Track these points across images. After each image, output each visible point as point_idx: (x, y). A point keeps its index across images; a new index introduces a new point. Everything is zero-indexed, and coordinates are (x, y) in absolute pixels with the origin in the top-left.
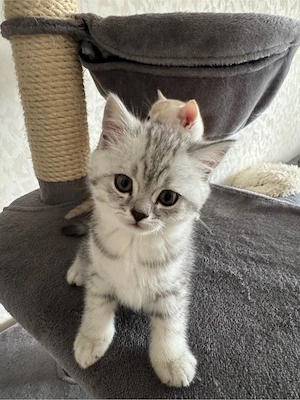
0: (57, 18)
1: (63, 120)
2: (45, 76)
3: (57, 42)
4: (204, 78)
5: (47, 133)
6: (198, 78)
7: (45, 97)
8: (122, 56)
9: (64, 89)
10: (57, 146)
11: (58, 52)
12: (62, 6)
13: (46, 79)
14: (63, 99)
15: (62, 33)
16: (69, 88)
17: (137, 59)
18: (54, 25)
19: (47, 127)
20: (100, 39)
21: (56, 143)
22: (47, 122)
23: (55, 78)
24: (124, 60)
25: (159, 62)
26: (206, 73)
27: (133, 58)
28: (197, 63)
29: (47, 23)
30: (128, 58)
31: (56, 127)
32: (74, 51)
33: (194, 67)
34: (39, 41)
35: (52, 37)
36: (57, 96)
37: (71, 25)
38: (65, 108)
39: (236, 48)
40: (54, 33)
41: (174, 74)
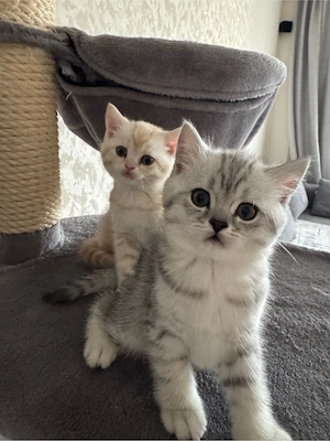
0: (36, 27)
1: (35, 153)
2: (17, 96)
3: (35, 56)
4: (209, 113)
5: (14, 169)
6: (203, 112)
7: (14, 124)
8: (118, 80)
9: (38, 115)
10: (25, 186)
11: (35, 68)
12: (42, 15)
13: (17, 101)
14: (37, 126)
15: (43, 47)
16: (44, 114)
17: (138, 87)
18: (35, 35)
19: (14, 162)
20: (91, 60)
21: (23, 182)
22: (14, 155)
23: (29, 100)
24: (121, 86)
25: (164, 92)
26: (212, 108)
27: (133, 85)
28: (204, 96)
29: (27, 31)
30: (125, 84)
31: (25, 161)
32: (52, 69)
33: (201, 100)
34: (13, 52)
35: (30, 49)
36: (28, 123)
37: (54, 38)
38: (39, 138)
39: (242, 85)
40: (34, 45)
41: (179, 106)
